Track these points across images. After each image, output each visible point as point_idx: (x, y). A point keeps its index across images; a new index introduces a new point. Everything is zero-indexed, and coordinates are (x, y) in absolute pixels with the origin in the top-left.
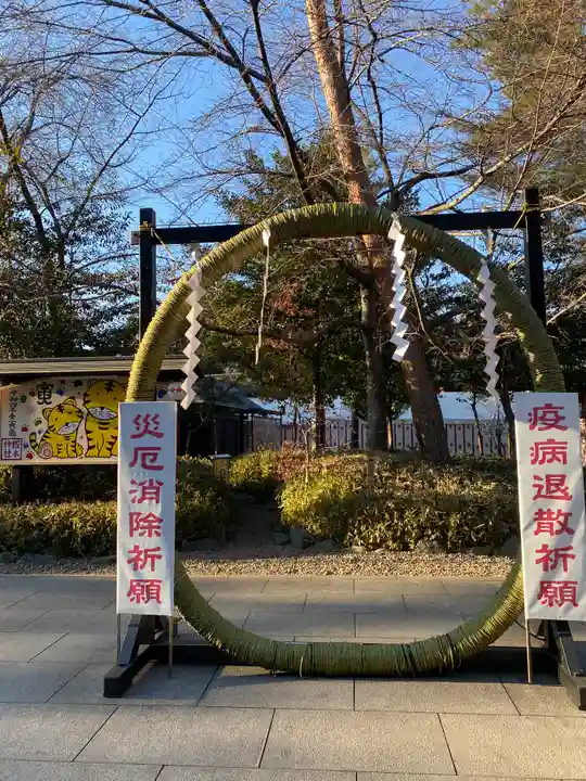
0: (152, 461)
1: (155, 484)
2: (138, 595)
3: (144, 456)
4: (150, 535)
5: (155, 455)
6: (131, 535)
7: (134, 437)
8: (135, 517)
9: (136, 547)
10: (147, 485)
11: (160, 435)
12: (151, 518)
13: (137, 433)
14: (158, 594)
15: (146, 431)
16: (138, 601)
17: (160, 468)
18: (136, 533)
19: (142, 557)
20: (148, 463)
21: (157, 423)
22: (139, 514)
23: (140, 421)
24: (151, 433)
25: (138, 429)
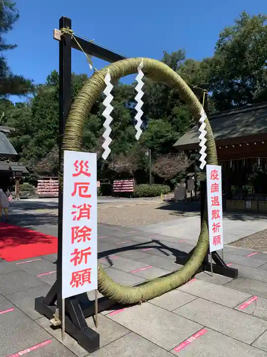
0: (85, 191)
1: (87, 207)
2: (77, 282)
3: (80, 188)
4: (84, 240)
5: (87, 188)
6: (73, 242)
7: (74, 175)
8: (75, 229)
9: (76, 250)
10: (82, 207)
11: (89, 175)
12: (85, 229)
13: (77, 173)
14: (89, 278)
15: (81, 172)
16: (77, 286)
17: (89, 196)
18: (76, 241)
19: (79, 256)
20: (83, 193)
21: (87, 167)
22: (77, 228)
23: (78, 164)
24: (84, 173)
25: (77, 170)
